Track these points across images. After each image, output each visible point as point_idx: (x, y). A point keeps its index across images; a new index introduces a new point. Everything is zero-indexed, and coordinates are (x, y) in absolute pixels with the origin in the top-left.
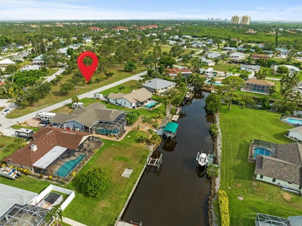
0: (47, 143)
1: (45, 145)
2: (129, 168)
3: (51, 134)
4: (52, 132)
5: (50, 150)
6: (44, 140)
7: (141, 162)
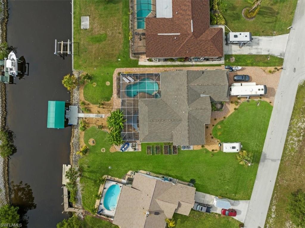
0: (181, 12)
1: (181, 8)
2: (86, 29)
3: (189, 25)
4: (190, 29)
5: (173, 7)
6: (188, 11)
7: (79, 43)
